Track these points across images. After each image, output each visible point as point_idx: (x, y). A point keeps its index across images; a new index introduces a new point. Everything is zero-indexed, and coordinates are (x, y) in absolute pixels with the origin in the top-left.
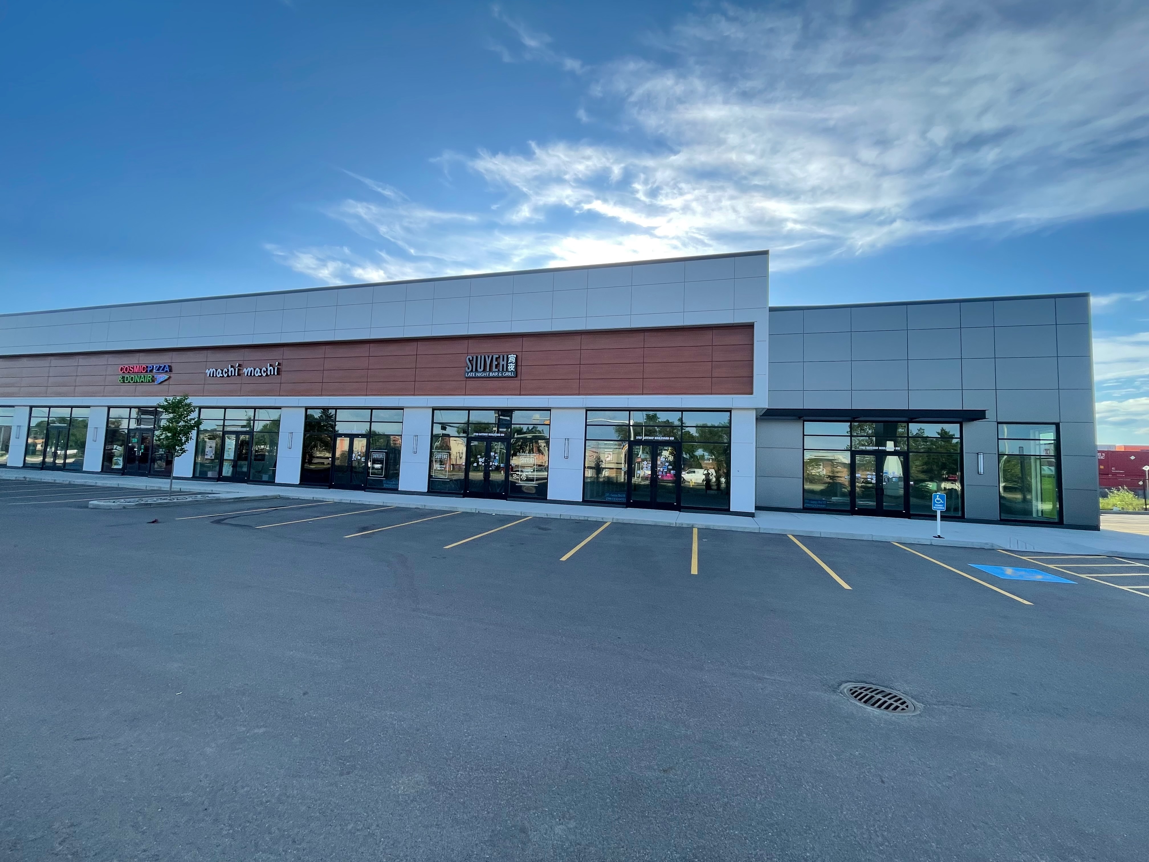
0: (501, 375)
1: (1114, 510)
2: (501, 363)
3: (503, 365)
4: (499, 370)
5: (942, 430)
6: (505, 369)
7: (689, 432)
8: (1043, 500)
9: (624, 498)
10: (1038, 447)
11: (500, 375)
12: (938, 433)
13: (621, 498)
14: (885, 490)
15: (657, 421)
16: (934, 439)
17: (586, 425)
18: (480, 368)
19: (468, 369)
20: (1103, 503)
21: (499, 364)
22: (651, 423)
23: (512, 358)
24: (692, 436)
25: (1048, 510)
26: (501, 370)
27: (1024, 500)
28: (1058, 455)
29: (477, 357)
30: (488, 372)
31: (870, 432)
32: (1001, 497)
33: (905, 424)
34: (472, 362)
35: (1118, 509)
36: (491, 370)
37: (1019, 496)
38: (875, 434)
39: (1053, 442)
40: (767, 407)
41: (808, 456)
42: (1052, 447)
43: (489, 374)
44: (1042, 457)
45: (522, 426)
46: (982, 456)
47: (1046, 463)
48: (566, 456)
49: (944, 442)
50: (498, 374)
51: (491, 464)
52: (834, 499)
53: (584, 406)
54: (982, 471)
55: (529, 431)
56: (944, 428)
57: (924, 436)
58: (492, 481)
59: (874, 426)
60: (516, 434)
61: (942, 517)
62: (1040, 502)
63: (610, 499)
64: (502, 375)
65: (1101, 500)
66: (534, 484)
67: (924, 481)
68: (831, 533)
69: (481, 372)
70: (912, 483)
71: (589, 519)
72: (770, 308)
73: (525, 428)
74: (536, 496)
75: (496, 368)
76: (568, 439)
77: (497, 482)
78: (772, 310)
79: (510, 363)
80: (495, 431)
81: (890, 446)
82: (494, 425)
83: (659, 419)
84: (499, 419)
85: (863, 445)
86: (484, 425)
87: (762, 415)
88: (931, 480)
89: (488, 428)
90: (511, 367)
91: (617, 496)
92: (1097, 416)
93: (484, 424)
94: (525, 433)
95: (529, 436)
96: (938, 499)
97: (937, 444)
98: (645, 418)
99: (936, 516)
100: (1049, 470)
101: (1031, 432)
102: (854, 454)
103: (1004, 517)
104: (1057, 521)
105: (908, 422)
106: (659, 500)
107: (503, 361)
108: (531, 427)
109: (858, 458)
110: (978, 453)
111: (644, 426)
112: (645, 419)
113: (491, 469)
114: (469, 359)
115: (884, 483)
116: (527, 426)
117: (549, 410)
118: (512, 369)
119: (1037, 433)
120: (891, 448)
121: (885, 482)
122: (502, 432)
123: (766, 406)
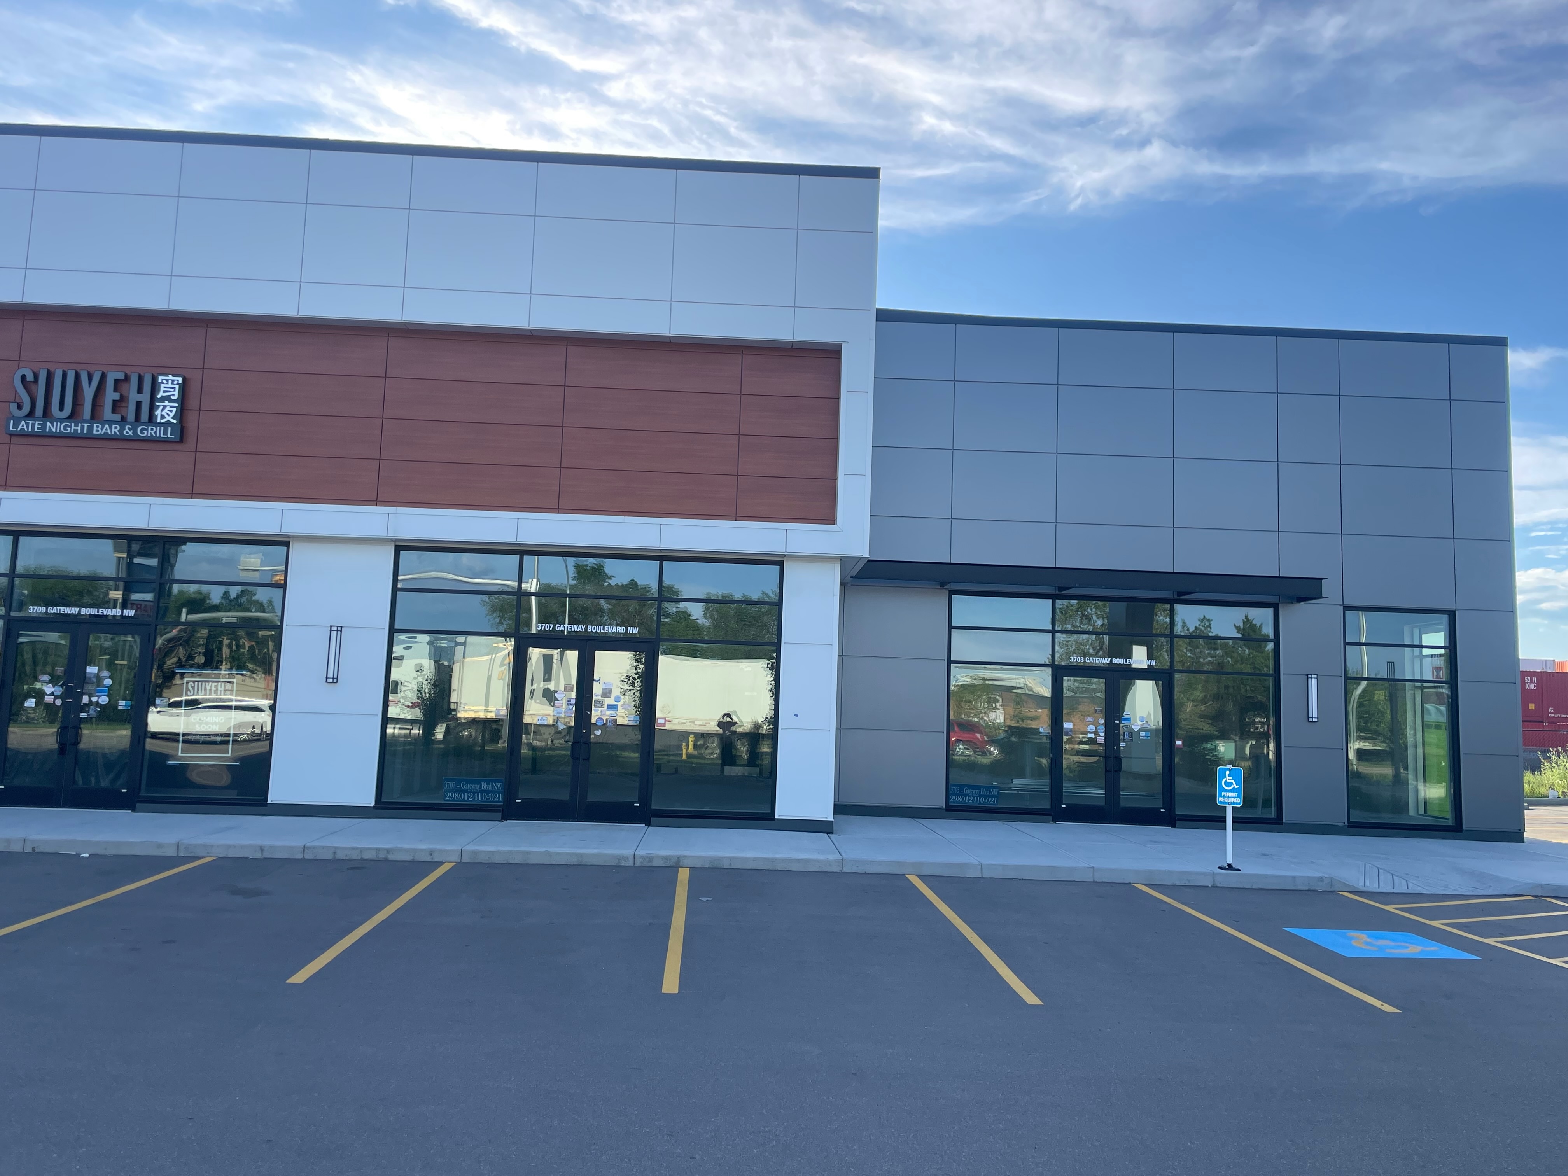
0: (131, 433)
1: (1550, 797)
2: (134, 396)
3: (139, 404)
4: (123, 419)
5: (1247, 620)
6: (144, 416)
7: (686, 615)
8: (1427, 779)
9: (499, 792)
10: (1417, 662)
11: (128, 432)
12: (1238, 629)
13: (488, 792)
14: (1123, 761)
15: (606, 584)
16: (1231, 642)
17: (395, 590)
18: (61, 409)
19: (20, 407)
20: (1530, 782)
21: (123, 398)
22: (589, 589)
23: (170, 385)
24: (695, 627)
25: (1435, 799)
26: (131, 417)
27: (1397, 777)
28: (1453, 682)
29: (50, 376)
30: (86, 421)
31: (1099, 623)
32: (1352, 776)
33: (1168, 606)
34: (33, 387)
35: (1556, 795)
36: (95, 416)
37: (1385, 771)
38: (1111, 630)
39: (1442, 651)
40: (866, 555)
41: (961, 677)
42: (1441, 663)
43: (90, 428)
44: (1425, 684)
45: (205, 588)
46: (1314, 681)
47: (1434, 698)
48: (330, 675)
49: (1249, 649)
50: (121, 431)
51: (85, 699)
52: (1017, 783)
53: (392, 534)
54: (1315, 715)
55: (230, 604)
56: (1250, 617)
57: (1210, 634)
58: (88, 753)
59: (1108, 611)
60: (184, 610)
61: (1235, 821)
62: (1423, 784)
63: (457, 796)
64: (135, 432)
65: (1528, 776)
66: (227, 756)
67: (1209, 738)
68: (1004, 867)
69: (61, 421)
70: (1179, 743)
71: (391, 857)
72: (878, 311)
73: (216, 595)
74: (232, 795)
75: (114, 411)
76: (340, 629)
77: (104, 755)
78: (883, 316)
79: (163, 399)
80: (115, 601)
81: (1139, 657)
82: (111, 583)
83: (610, 578)
84: (130, 565)
85: (1085, 654)
86: (76, 583)
87: (856, 577)
88: (1224, 736)
89: (90, 593)
90: (167, 412)
91: (478, 786)
92: (1520, 598)
93: (79, 578)
94: (216, 608)
95: (228, 617)
96: (1228, 779)
97: (1235, 655)
98: (571, 575)
99: (1223, 820)
100: (1437, 713)
101: (1407, 629)
102: (1059, 672)
103: (1358, 816)
104: (1450, 823)
105: (1172, 602)
106: (594, 797)
107: (140, 390)
108: (234, 591)
109: (1068, 683)
110: (1307, 675)
111: (570, 596)
112: (574, 578)
113: (83, 715)
114: (23, 377)
115: (1123, 744)
116: (221, 589)
117: (284, 542)
118: (169, 418)
119: (1416, 632)
120: (1141, 662)
121: (1124, 740)
122: (137, 605)
123: (864, 552)
